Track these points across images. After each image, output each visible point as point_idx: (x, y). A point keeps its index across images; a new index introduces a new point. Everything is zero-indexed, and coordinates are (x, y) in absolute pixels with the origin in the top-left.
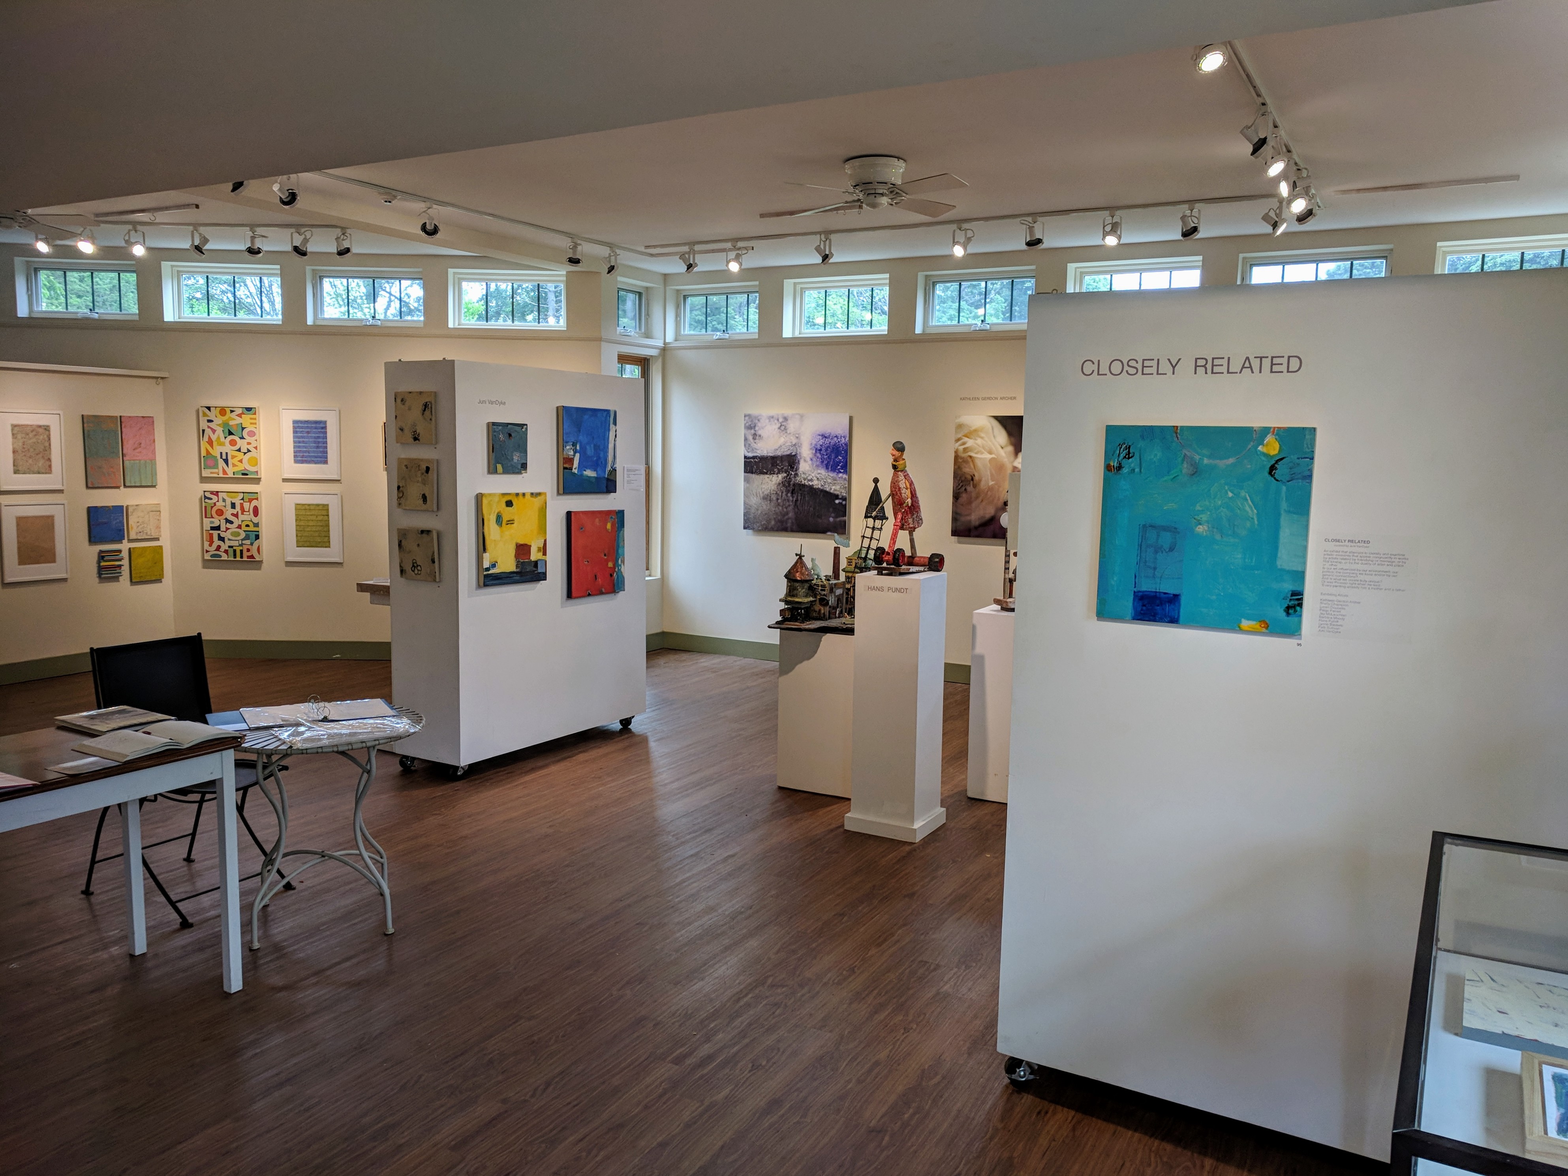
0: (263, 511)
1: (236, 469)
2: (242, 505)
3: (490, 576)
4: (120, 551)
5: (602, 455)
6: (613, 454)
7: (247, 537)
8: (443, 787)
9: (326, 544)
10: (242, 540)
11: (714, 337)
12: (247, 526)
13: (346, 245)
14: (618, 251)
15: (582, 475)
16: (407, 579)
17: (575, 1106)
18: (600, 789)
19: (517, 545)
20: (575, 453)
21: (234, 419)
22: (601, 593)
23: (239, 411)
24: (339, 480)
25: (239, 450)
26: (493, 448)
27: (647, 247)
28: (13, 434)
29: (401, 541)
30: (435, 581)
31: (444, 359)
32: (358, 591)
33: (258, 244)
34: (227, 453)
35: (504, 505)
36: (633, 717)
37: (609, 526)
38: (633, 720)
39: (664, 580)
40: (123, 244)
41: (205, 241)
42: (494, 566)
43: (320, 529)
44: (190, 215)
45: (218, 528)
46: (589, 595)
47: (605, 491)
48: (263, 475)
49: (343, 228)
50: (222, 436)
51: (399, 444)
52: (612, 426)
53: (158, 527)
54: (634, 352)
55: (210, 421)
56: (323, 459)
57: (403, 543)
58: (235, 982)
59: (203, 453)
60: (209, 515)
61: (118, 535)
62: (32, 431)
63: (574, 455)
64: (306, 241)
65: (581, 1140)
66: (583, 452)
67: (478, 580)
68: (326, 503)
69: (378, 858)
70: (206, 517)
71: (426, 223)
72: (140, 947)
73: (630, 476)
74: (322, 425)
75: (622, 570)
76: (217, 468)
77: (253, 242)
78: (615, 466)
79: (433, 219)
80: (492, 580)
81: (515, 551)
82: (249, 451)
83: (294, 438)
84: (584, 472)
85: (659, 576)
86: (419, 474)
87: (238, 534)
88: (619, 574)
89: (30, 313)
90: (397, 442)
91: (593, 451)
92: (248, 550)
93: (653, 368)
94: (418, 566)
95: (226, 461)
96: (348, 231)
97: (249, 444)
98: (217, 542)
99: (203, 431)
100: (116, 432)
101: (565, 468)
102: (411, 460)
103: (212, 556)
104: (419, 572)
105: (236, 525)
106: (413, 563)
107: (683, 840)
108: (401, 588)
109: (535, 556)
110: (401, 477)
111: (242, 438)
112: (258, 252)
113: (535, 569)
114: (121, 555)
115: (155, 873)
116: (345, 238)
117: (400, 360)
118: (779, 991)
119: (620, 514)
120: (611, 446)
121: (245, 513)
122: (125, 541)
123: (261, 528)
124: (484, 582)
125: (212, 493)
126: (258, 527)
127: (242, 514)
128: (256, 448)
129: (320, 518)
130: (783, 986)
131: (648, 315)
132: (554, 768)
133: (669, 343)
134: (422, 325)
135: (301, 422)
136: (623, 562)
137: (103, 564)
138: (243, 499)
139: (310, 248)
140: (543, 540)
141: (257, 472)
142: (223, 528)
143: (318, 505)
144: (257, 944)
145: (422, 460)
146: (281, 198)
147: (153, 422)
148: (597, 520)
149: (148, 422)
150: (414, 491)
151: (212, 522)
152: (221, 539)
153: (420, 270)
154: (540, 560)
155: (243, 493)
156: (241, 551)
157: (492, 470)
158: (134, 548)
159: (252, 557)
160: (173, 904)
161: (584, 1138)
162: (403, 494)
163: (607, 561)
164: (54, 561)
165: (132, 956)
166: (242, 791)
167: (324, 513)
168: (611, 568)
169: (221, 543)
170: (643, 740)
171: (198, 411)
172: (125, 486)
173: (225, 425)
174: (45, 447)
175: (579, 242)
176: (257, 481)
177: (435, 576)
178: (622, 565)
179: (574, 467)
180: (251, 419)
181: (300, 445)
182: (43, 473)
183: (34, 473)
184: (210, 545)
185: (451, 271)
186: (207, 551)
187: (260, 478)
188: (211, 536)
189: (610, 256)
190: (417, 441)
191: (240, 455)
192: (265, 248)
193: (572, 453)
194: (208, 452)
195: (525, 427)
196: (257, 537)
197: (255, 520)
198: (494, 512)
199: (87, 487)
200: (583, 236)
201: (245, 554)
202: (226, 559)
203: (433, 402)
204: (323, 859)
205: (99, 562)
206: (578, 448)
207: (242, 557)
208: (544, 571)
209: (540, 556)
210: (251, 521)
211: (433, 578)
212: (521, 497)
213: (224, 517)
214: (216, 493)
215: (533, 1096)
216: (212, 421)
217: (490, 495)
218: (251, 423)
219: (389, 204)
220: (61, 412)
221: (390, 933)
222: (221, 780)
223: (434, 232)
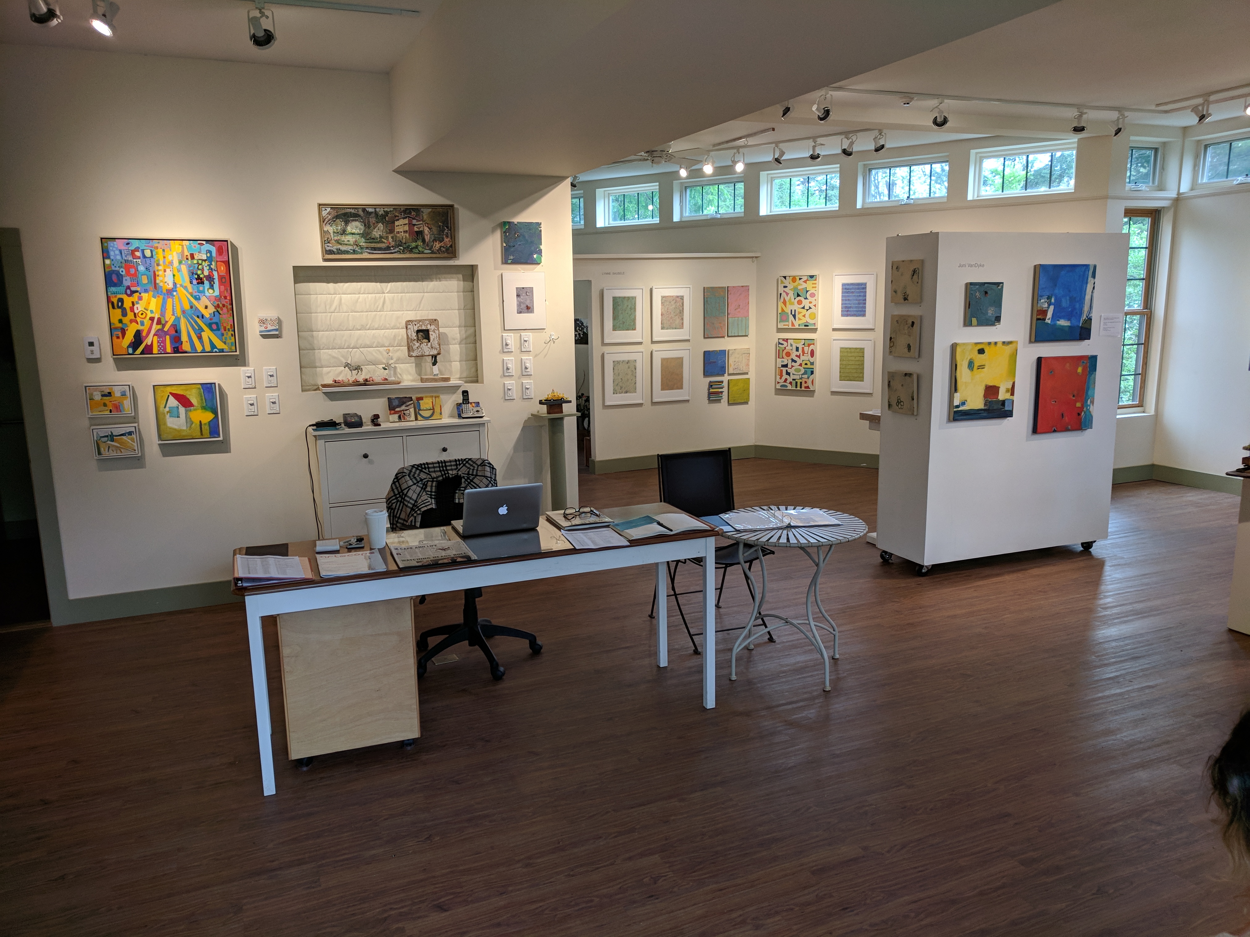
0: (818, 354)
1: (800, 322)
2: (803, 348)
3: (960, 412)
4: (722, 382)
5: (1077, 306)
6: (1090, 304)
7: (805, 373)
8: (908, 580)
9: (861, 379)
10: (802, 375)
11: (1235, 183)
12: (806, 364)
13: (882, 142)
14: (1126, 114)
15: (1055, 324)
16: (893, 412)
17: (920, 871)
18: (1042, 602)
19: (986, 386)
20: (1049, 305)
21: (802, 285)
22: (1066, 430)
23: (805, 278)
24: (874, 329)
25: (803, 308)
26: (969, 305)
27: (1158, 105)
28: (662, 303)
29: (890, 382)
30: (913, 414)
31: (931, 232)
32: (860, 419)
33: (818, 151)
34: (795, 310)
35: (976, 352)
36: (1095, 541)
37: (1080, 370)
38: (1094, 544)
39: (1157, 416)
40: (730, 163)
41: (782, 153)
42: (963, 404)
43: (858, 367)
44: (769, 136)
45: (786, 366)
46: (1055, 431)
47: (1078, 338)
48: (819, 326)
49: (880, 130)
50: (793, 298)
51: (893, 304)
52: (1090, 279)
53: (748, 365)
54: (1140, 206)
55: (785, 287)
56: (861, 312)
57: (891, 383)
58: (710, 702)
59: (780, 311)
60: (781, 356)
61: (722, 371)
62: (673, 300)
63: (1048, 307)
64: (852, 143)
65: (916, 902)
66: (1058, 305)
67: (949, 416)
68: (862, 347)
69: (832, 631)
70: (779, 358)
71: (937, 117)
72: (664, 663)
73: (1107, 324)
74: (863, 286)
75: (1091, 410)
76: (788, 322)
77: (814, 150)
78: (1090, 315)
79: (943, 112)
80: (962, 415)
81: (984, 392)
82: (810, 308)
83: (842, 297)
84: (1058, 322)
85: (1152, 412)
86: (906, 328)
87: (799, 370)
88: (1088, 413)
89: (681, 218)
90: (892, 302)
91: (1068, 302)
92: (806, 382)
93: (1164, 220)
94: (901, 402)
95: (794, 316)
96: (884, 131)
97: (810, 303)
98: (785, 376)
99: (781, 294)
100: (724, 298)
101: (1038, 319)
102: (901, 316)
103: (781, 386)
104: (902, 407)
105: (798, 363)
106: (898, 400)
107: (1106, 662)
108: (889, 419)
109: (1002, 395)
110: (893, 331)
111: (806, 298)
112: (818, 156)
113: (1002, 407)
114: (723, 385)
115: (683, 613)
116: (882, 137)
117: (898, 235)
118: (1153, 827)
119: (1094, 359)
120: (1088, 297)
121: (805, 355)
122: (726, 375)
123: (816, 366)
124: (954, 417)
125: (783, 340)
126: (813, 365)
127: (803, 355)
128: (815, 306)
129: (857, 359)
130: (1159, 824)
131: (1163, 168)
132: (1007, 578)
133: (1183, 193)
134: (945, 200)
135: (848, 284)
136: (1092, 402)
137: (711, 390)
138: (804, 344)
139: (855, 148)
140: (1011, 383)
141: (815, 324)
142: (789, 366)
143: (856, 349)
144: (735, 677)
145: (909, 316)
146: (818, 115)
147: (749, 289)
148: (1068, 365)
149: (745, 289)
150: (902, 341)
151: (783, 362)
152: (788, 373)
153: (948, 154)
154: (1007, 399)
155: (805, 339)
156: (801, 383)
157: (967, 323)
158: (731, 380)
159: (808, 387)
160: (691, 636)
161: (916, 901)
162: (894, 343)
163: (1076, 402)
164: (682, 388)
165: (659, 667)
166: (749, 563)
167: (861, 354)
168: (1078, 407)
169: (787, 377)
170: (1100, 564)
171: (778, 279)
172: (728, 336)
173: (795, 289)
174: (680, 311)
175: (1085, 111)
176: (814, 330)
177: (913, 411)
178: (1091, 406)
179: (1048, 317)
180: (813, 284)
181: (846, 302)
182: (678, 329)
183: (673, 329)
184: (781, 378)
185: (973, 152)
186: (778, 383)
187: (817, 328)
188: (782, 370)
189: (1118, 119)
190: (907, 301)
191: (804, 311)
192: (822, 153)
193: (1046, 305)
194: (783, 310)
195: (1001, 285)
196: (812, 373)
197: (812, 360)
198: (967, 358)
199: (705, 338)
200: (1089, 105)
201: (804, 385)
202: (791, 388)
203: (920, 269)
204: (787, 624)
205: (709, 390)
206: (1053, 300)
207: (801, 387)
208: (1011, 409)
209: (1008, 396)
210: (809, 361)
211: (912, 412)
212: (993, 345)
213: (790, 358)
214: (786, 340)
215: (888, 852)
216: (786, 287)
217: (964, 344)
218: (813, 287)
219: (908, 105)
220: (691, 286)
221: (827, 690)
222: (705, 557)
223: (945, 121)
